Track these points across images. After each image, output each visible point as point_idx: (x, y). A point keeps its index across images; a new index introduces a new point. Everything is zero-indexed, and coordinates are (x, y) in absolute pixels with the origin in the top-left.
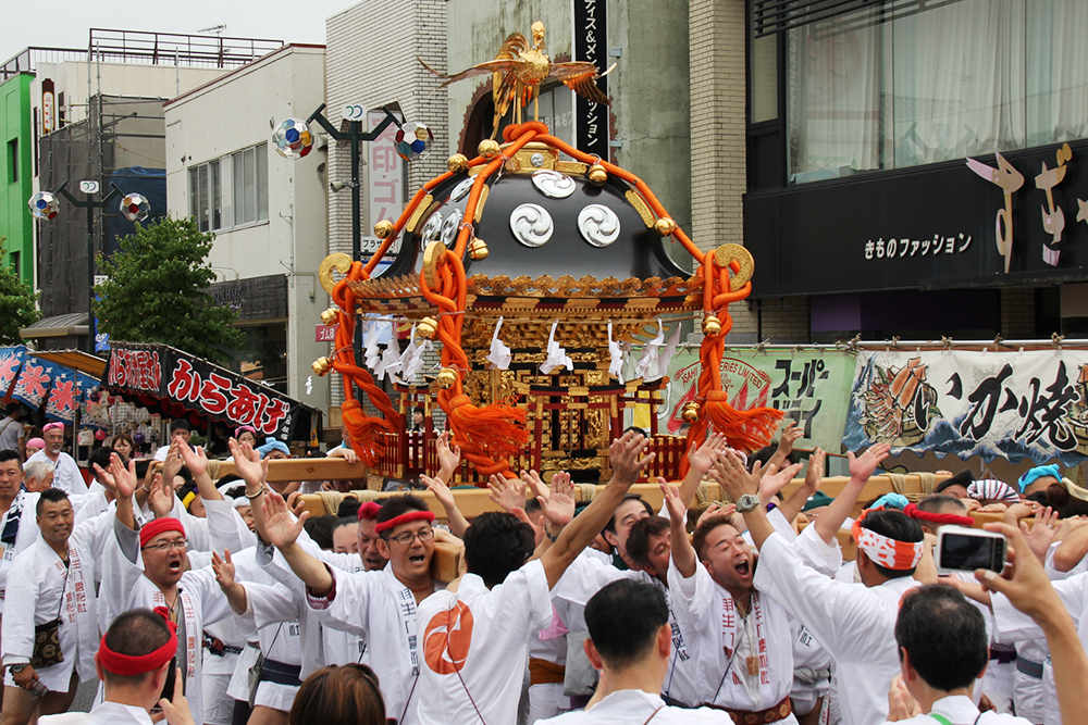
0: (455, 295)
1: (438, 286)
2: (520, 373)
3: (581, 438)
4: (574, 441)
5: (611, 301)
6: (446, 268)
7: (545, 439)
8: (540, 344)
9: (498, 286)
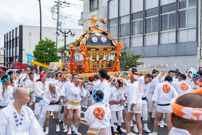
0: (84, 49)
1: (82, 47)
2: (94, 59)
3: (102, 67)
4: (101, 68)
5: (105, 49)
6: (83, 45)
7: (97, 68)
8: (96, 55)
9: (90, 47)
